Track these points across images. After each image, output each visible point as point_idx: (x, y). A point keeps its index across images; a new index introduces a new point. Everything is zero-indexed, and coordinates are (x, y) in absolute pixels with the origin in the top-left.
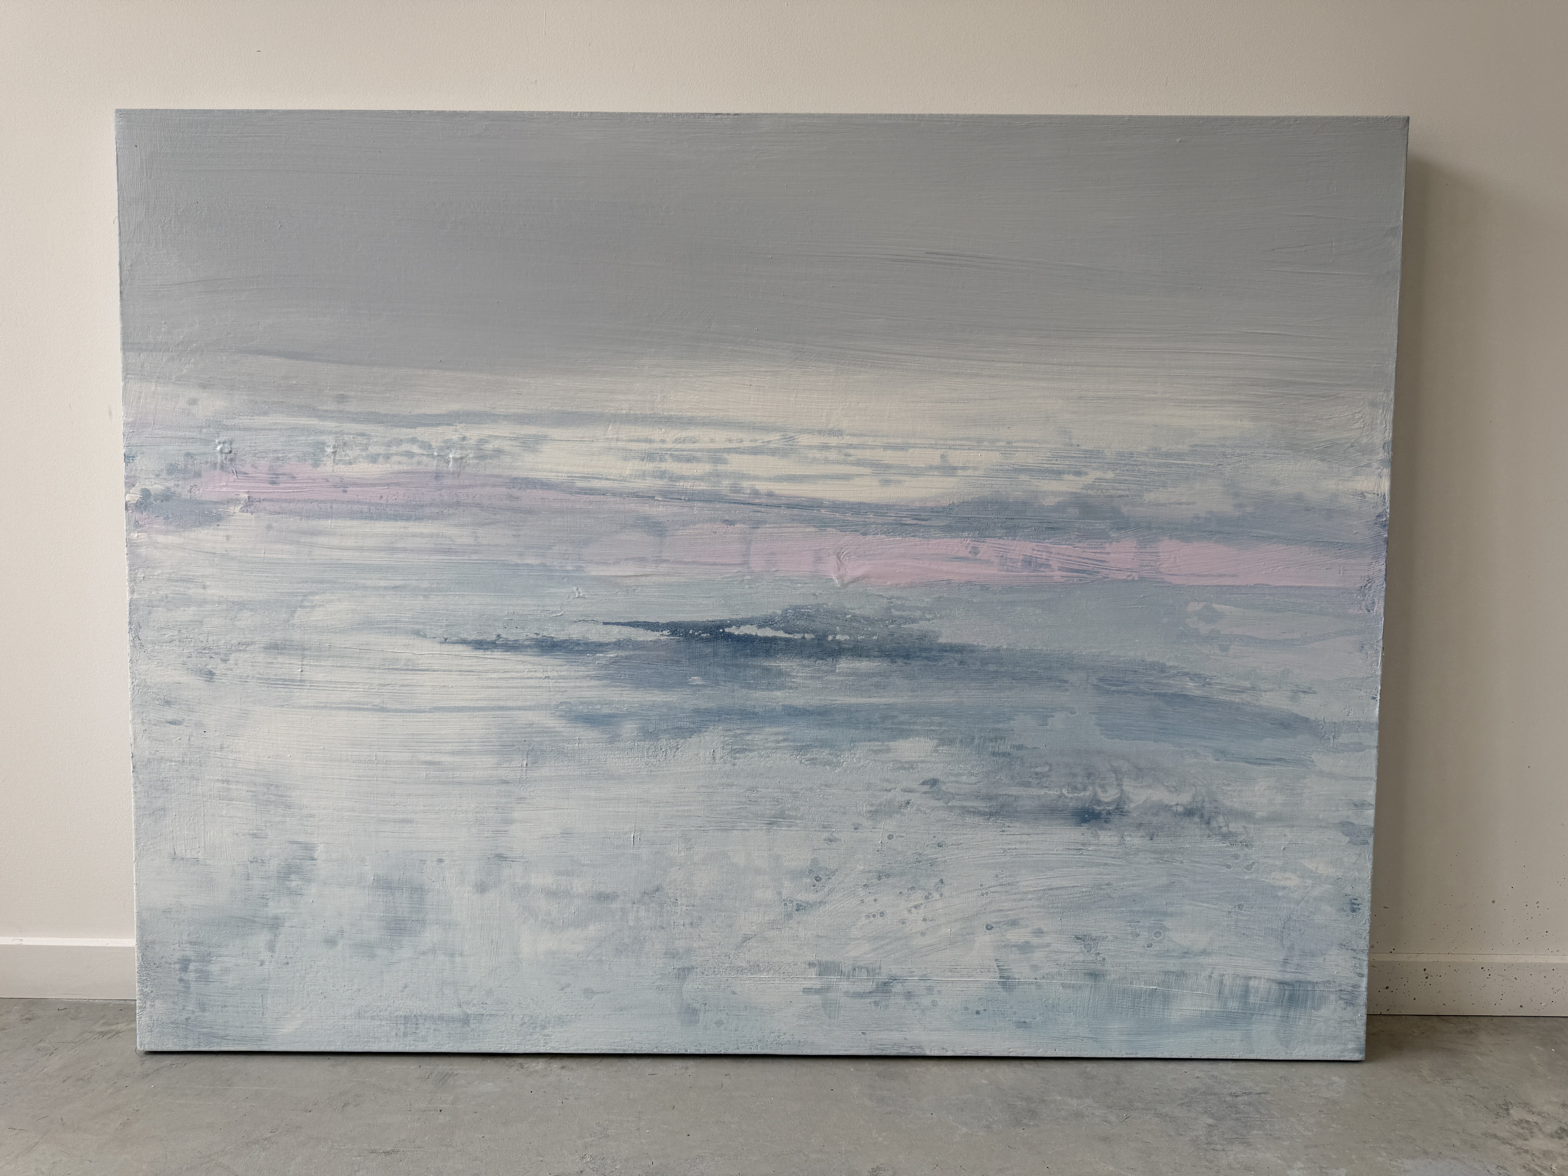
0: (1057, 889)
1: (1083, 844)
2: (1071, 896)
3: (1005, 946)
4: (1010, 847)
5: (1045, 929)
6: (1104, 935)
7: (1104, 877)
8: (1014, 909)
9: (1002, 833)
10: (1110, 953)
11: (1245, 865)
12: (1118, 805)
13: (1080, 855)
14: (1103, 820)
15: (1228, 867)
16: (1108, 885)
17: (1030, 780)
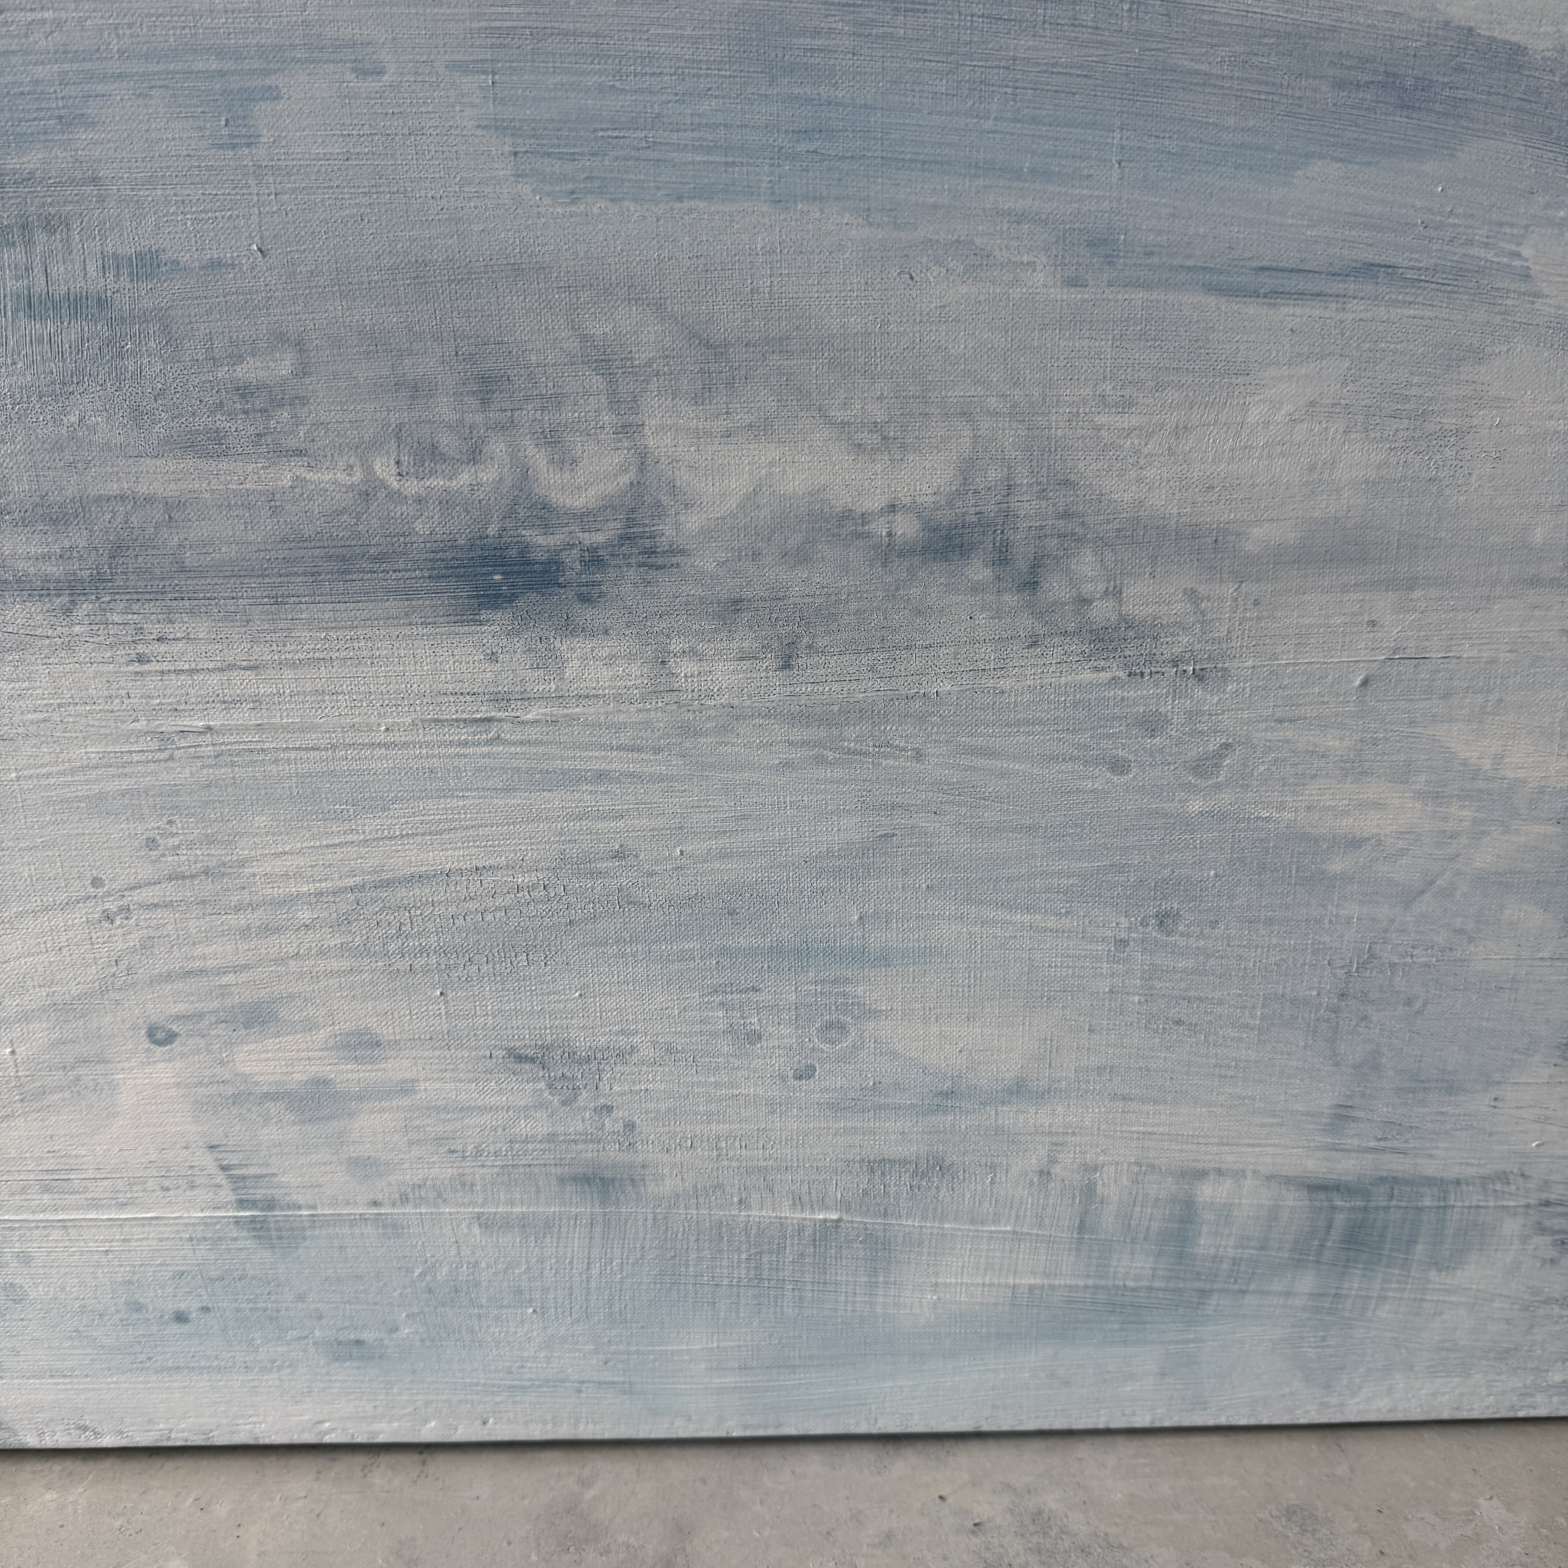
0: (411, 880)
1: (500, 699)
2: (472, 906)
3: (236, 1099)
4: (185, 722)
5: (386, 1032)
6: (623, 1041)
7: (601, 825)
8: (246, 967)
9: (136, 667)
10: (651, 1106)
11: (1192, 754)
12: (630, 522)
13: (488, 743)
14: (570, 593)
15: (1119, 766)
16: (619, 855)
17: (221, 421)
